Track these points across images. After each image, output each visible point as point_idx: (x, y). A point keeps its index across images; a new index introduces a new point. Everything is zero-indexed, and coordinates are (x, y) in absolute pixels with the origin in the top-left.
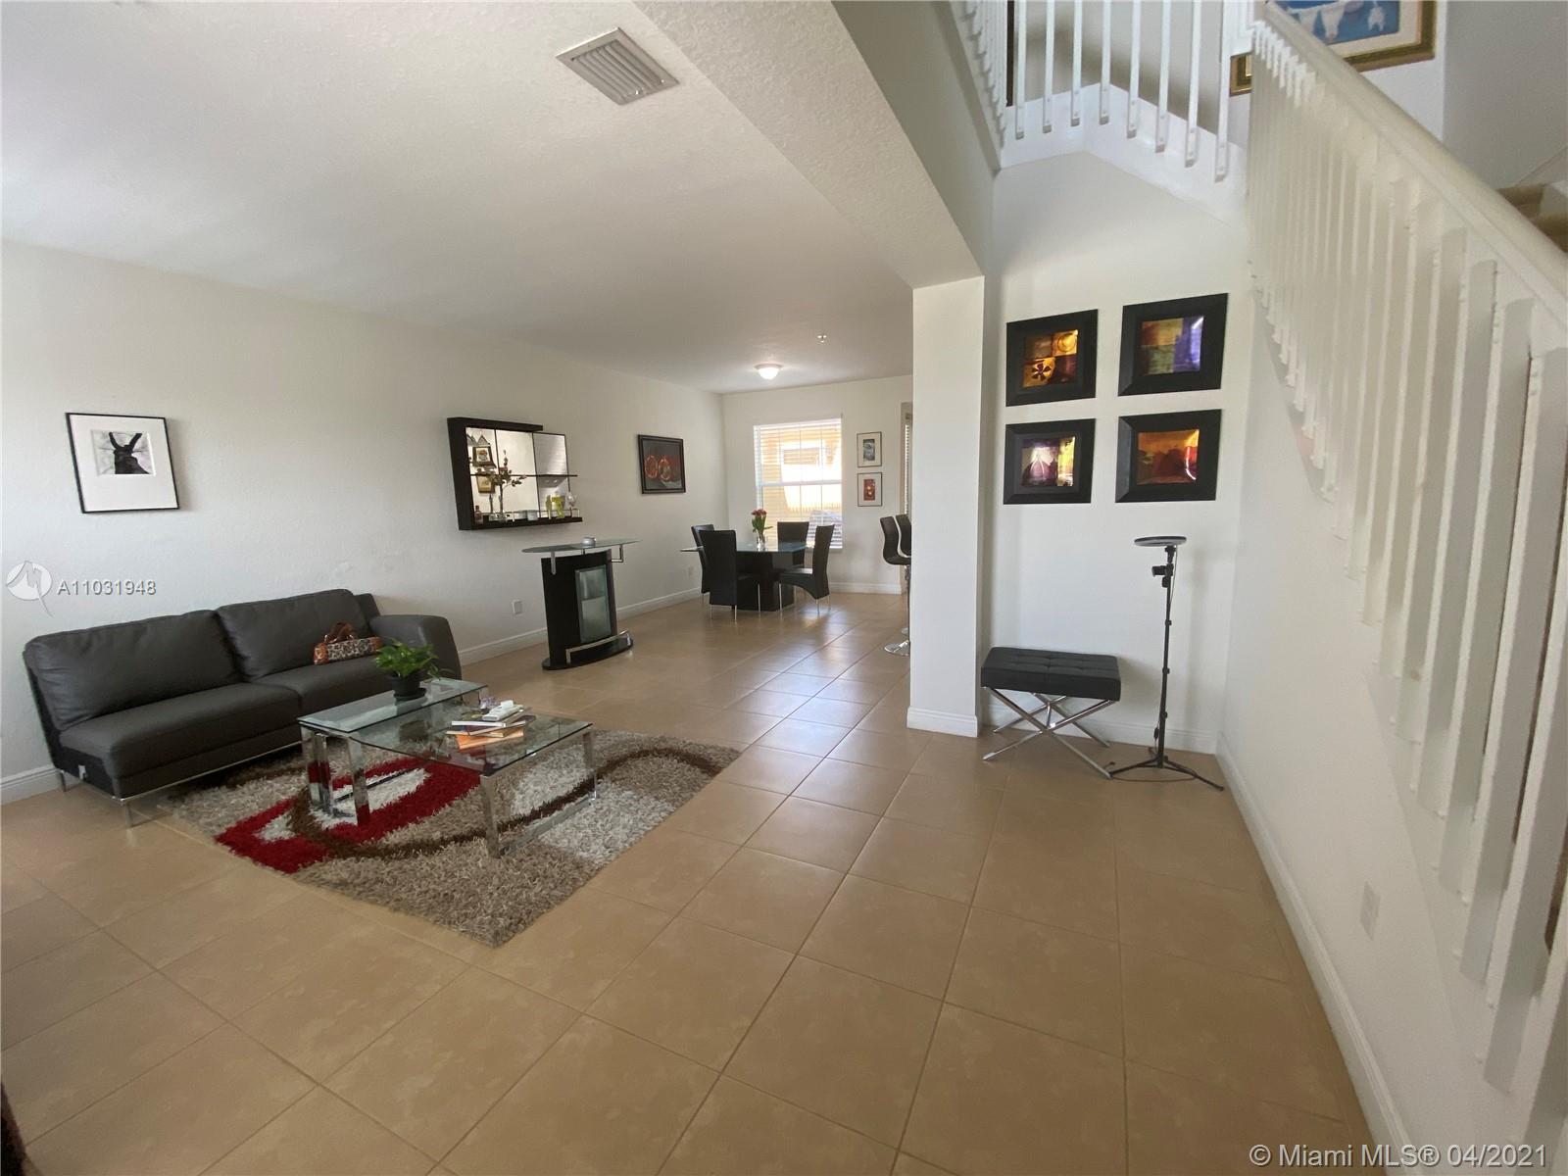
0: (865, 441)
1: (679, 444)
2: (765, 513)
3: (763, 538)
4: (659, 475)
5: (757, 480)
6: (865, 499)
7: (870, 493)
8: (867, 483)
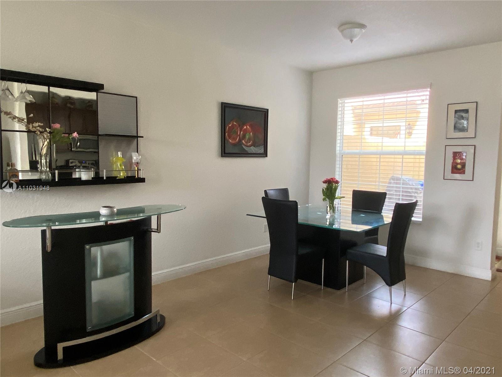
0: (456, 111)
1: (265, 113)
2: (337, 182)
3: (333, 208)
4: (240, 141)
5: (338, 149)
6: (453, 172)
7: (459, 166)
8: (456, 155)
